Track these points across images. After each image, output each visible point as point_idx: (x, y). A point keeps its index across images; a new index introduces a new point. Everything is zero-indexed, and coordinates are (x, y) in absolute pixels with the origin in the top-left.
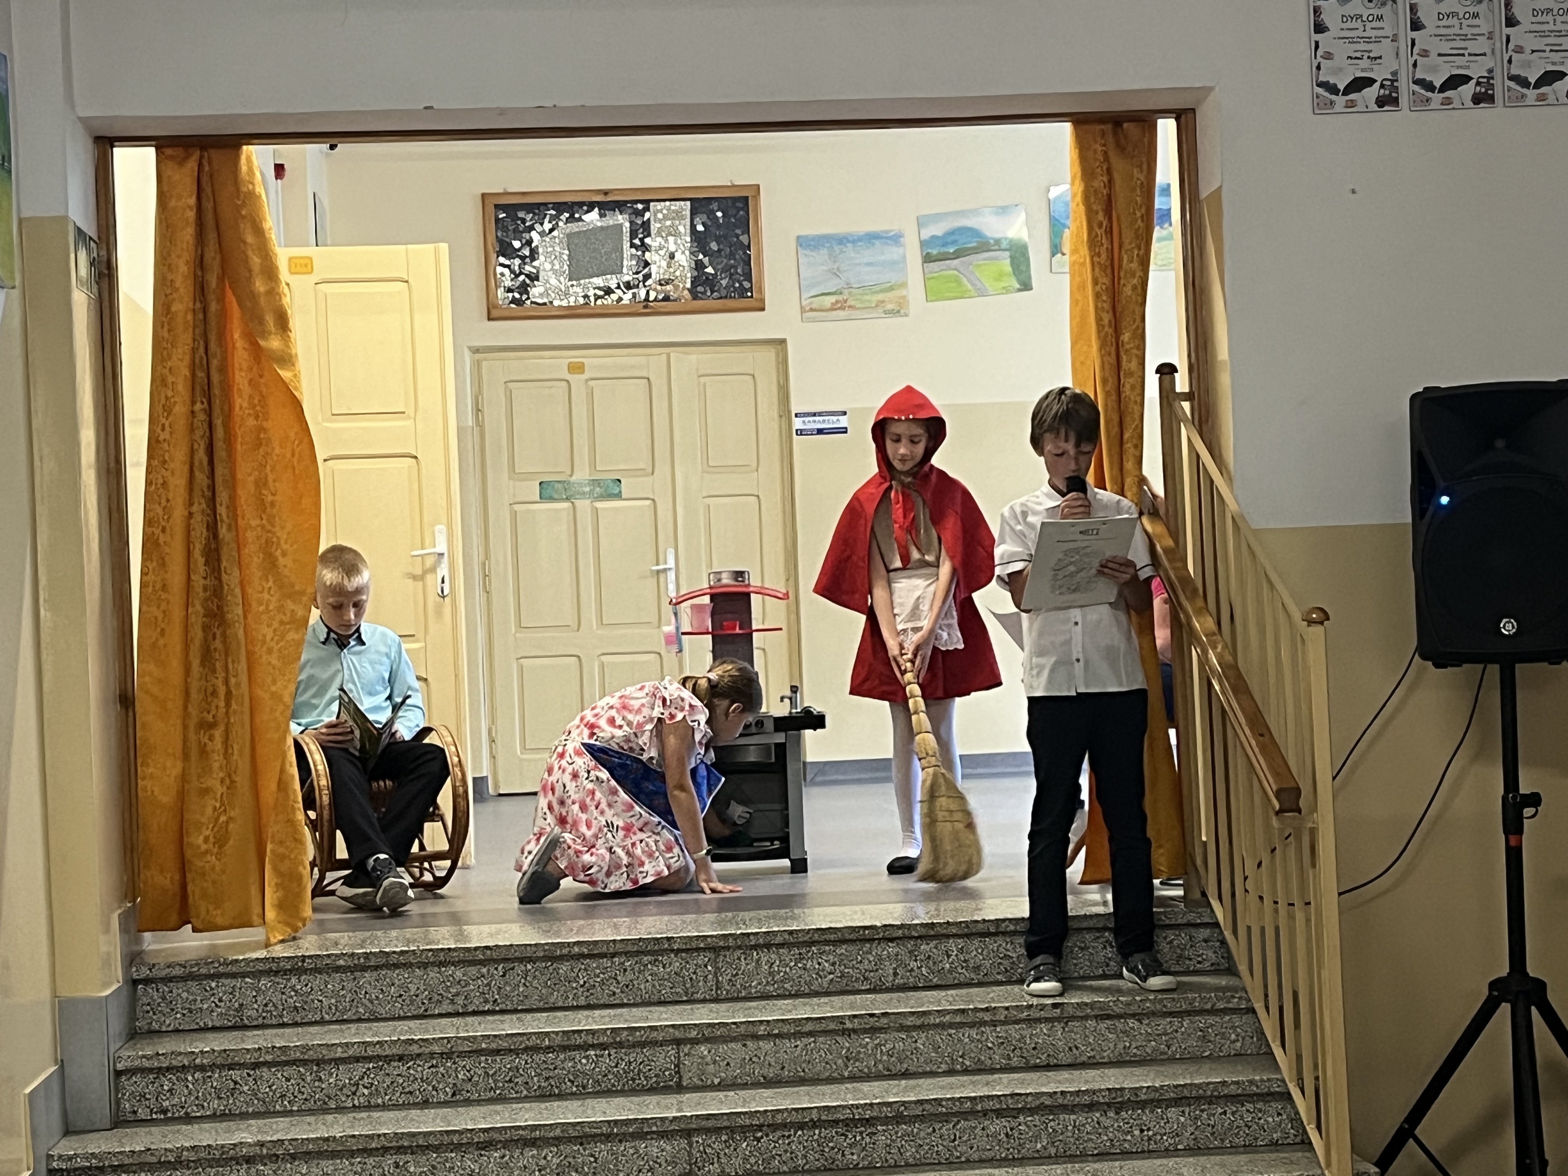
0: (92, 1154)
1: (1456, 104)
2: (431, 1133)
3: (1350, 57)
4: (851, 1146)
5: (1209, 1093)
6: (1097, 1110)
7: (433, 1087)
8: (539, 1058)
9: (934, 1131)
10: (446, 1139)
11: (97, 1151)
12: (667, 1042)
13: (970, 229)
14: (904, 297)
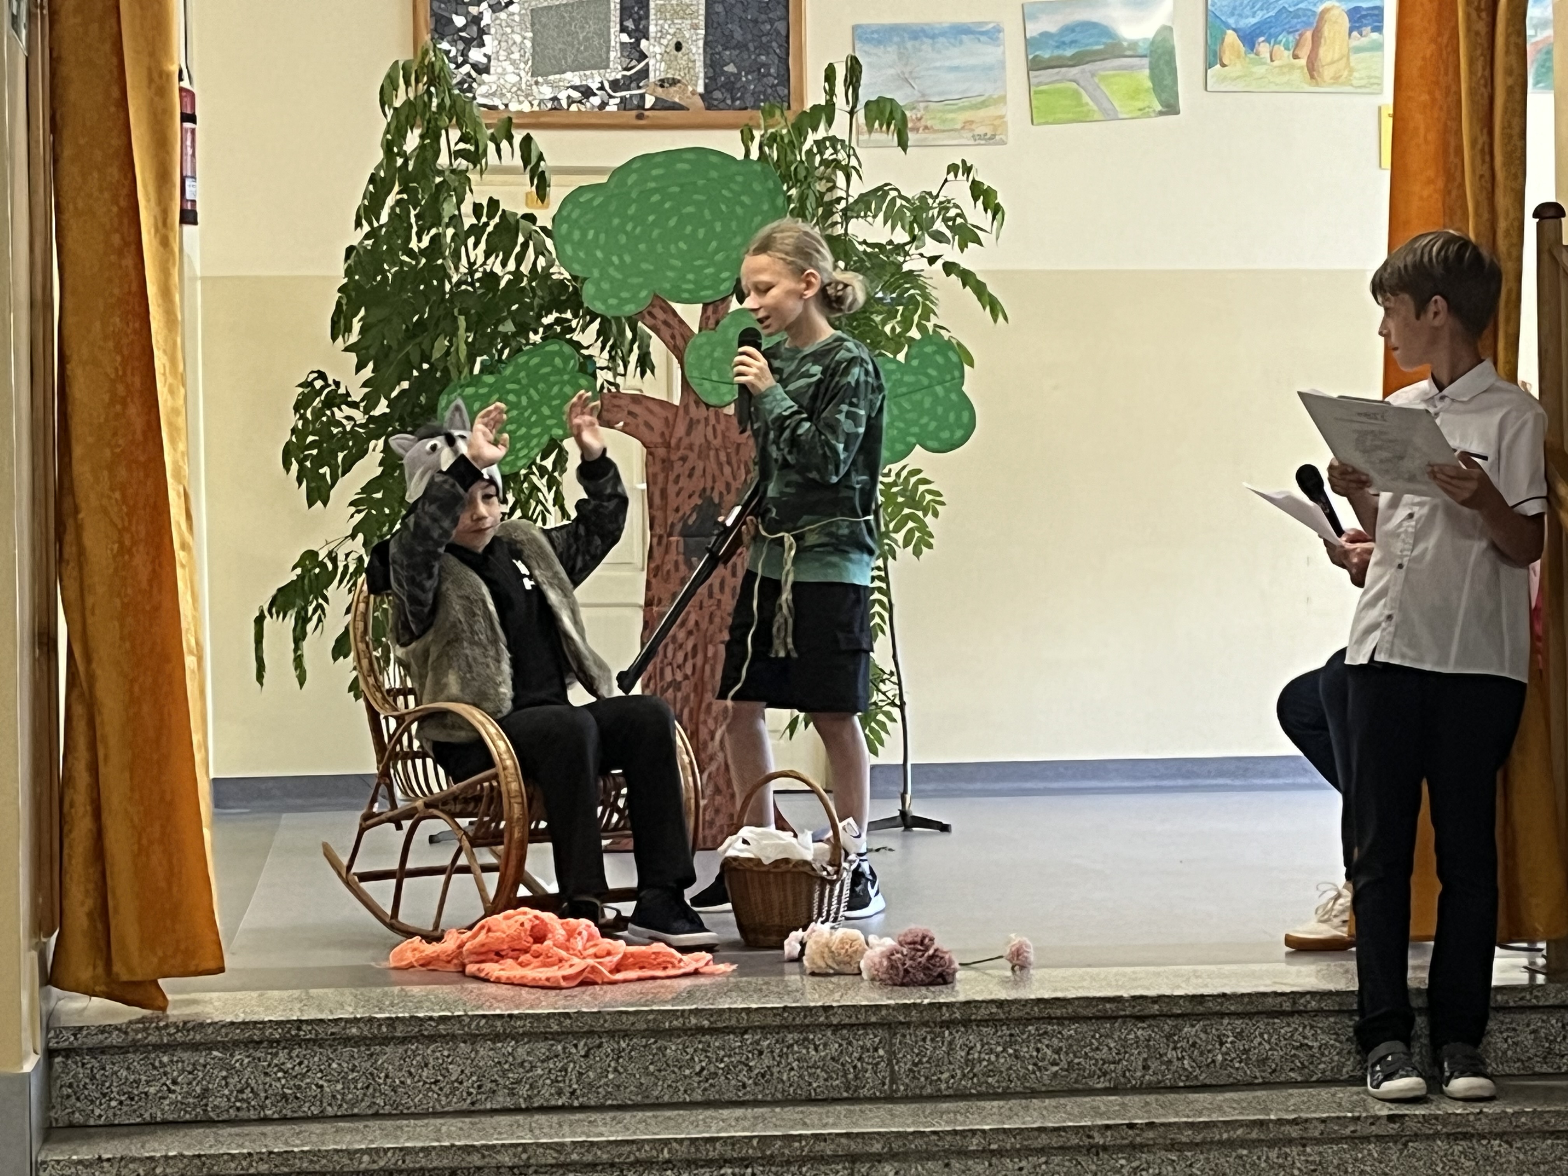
12: (835, 1158)
13: (1095, 25)
14: (1002, 117)
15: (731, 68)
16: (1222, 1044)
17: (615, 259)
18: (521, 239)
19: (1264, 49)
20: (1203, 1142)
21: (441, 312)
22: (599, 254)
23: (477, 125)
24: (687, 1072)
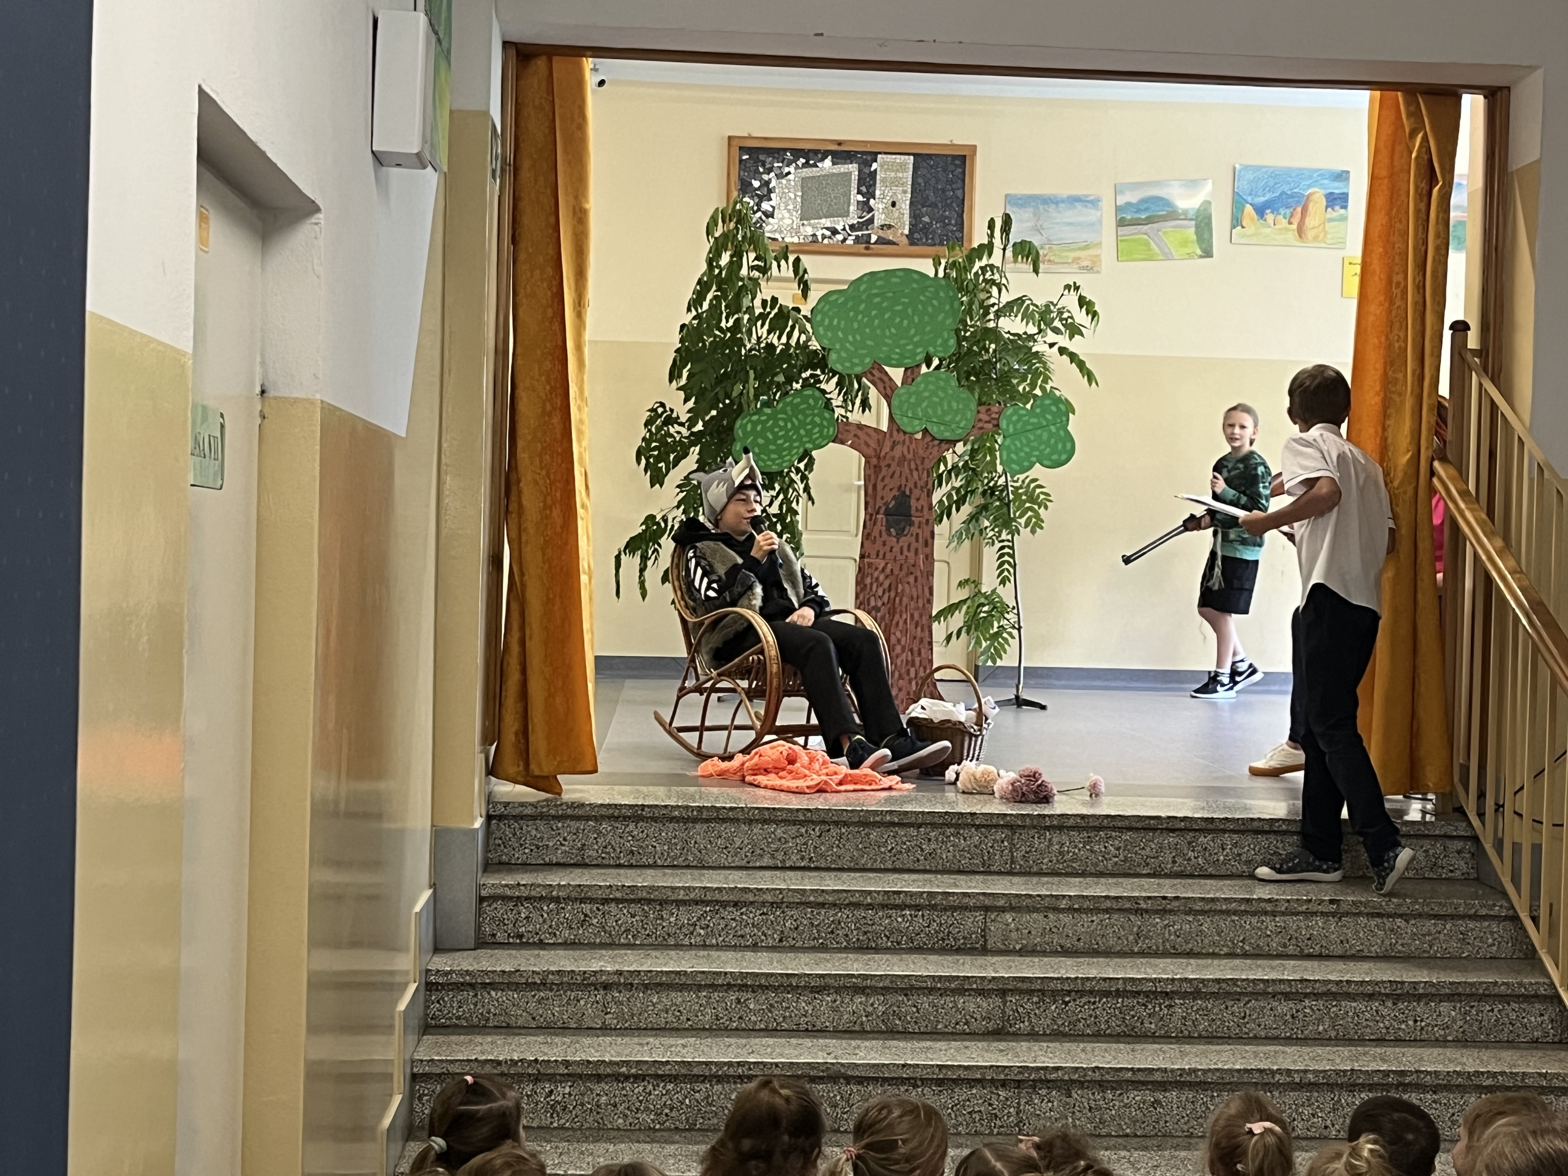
0: (467, 971)
2: (772, 975)
4: (1150, 1015)
5: (1481, 991)
6: (1377, 1000)
7: (764, 934)
8: (860, 913)
9: (1227, 1008)
10: (785, 981)
11: (471, 969)
12: (976, 908)
13: (1160, 199)
14: (1098, 256)
15: (926, 219)
16: (1223, 849)
17: (851, 338)
18: (790, 323)
19: (1270, 217)
20: (1210, 911)
21: (739, 368)
22: (840, 334)
23: (766, 250)
24: (883, 850)
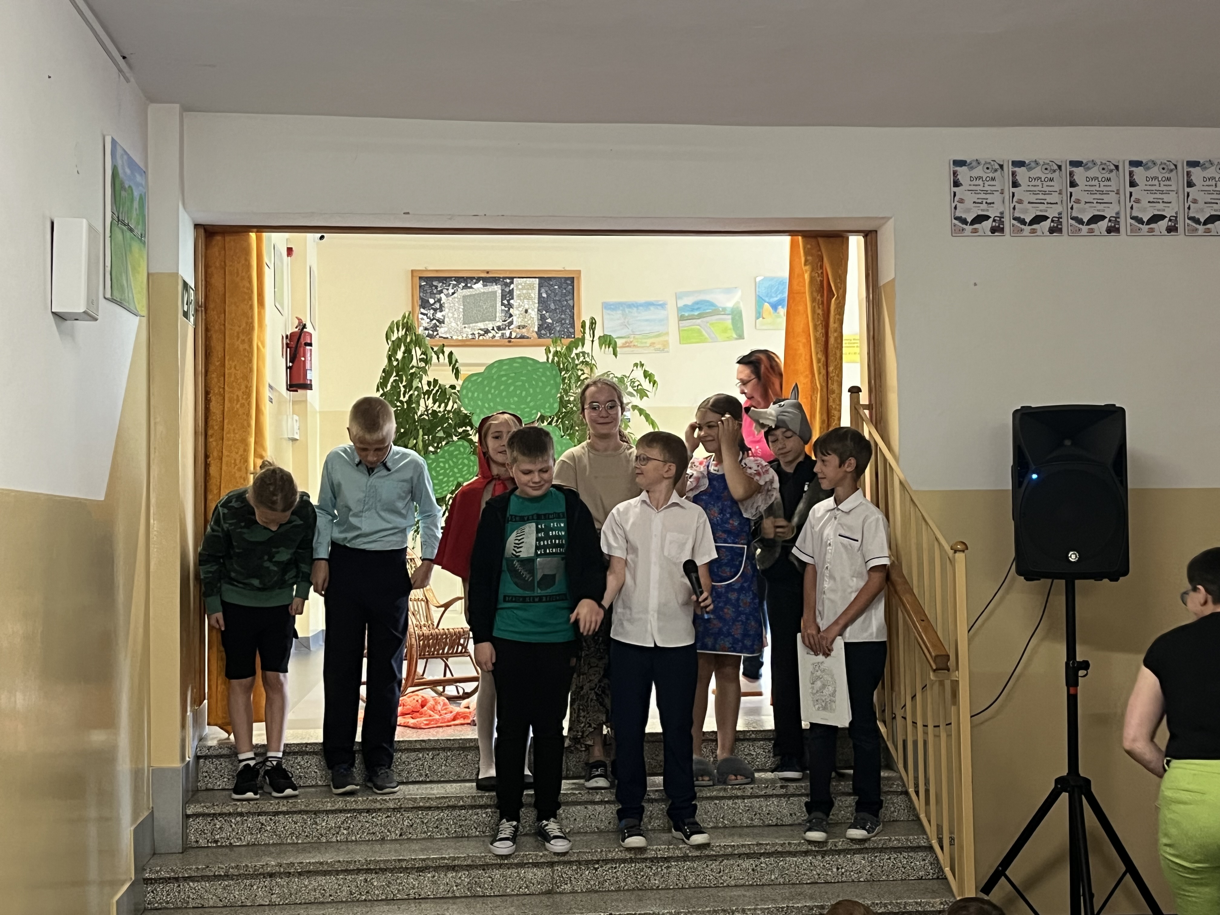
0: (171, 870)
1: (1039, 233)
2: (388, 860)
3: (974, 202)
4: (654, 874)
5: (880, 846)
6: (810, 855)
7: (388, 831)
8: (456, 813)
9: (707, 866)
10: (398, 865)
11: (175, 867)
13: (708, 302)
14: (667, 342)
15: (549, 321)
17: (487, 405)
18: (447, 396)
19: (781, 311)
21: (413, 427)
22: (480, 403)
23: (427, 347)
